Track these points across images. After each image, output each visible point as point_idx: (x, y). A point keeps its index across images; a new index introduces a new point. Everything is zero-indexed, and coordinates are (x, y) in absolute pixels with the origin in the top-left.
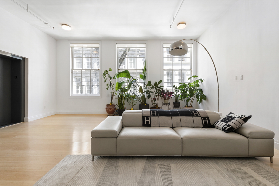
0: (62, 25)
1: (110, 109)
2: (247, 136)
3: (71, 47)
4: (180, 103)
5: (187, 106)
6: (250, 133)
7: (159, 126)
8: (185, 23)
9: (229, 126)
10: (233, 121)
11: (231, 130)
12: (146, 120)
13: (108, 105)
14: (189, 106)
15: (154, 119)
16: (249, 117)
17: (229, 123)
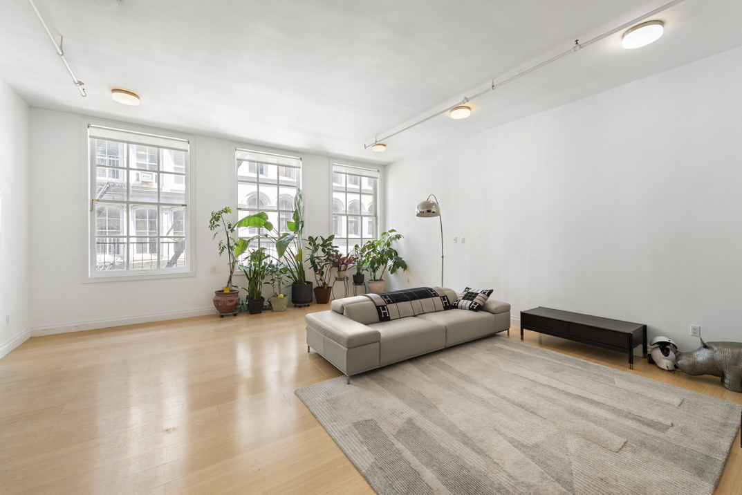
0: (114, 90)
1: (231, 301)
2: (494, 312)
3: (90, 137)
4: (363, 275)
5: (375, 280)
6: (496, 309)
7: (401, 317)
8: (385, 145)
9: (476, 303)
10: (477, 297)
11: (480, 308)
12: (382, 312)
13: (220, 293)
14: (379, 279)
15: (392, 308)
16: (491, 291)
17: (475, 300)
